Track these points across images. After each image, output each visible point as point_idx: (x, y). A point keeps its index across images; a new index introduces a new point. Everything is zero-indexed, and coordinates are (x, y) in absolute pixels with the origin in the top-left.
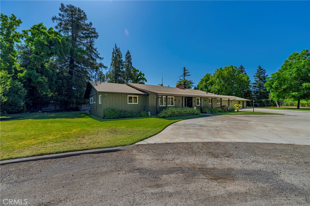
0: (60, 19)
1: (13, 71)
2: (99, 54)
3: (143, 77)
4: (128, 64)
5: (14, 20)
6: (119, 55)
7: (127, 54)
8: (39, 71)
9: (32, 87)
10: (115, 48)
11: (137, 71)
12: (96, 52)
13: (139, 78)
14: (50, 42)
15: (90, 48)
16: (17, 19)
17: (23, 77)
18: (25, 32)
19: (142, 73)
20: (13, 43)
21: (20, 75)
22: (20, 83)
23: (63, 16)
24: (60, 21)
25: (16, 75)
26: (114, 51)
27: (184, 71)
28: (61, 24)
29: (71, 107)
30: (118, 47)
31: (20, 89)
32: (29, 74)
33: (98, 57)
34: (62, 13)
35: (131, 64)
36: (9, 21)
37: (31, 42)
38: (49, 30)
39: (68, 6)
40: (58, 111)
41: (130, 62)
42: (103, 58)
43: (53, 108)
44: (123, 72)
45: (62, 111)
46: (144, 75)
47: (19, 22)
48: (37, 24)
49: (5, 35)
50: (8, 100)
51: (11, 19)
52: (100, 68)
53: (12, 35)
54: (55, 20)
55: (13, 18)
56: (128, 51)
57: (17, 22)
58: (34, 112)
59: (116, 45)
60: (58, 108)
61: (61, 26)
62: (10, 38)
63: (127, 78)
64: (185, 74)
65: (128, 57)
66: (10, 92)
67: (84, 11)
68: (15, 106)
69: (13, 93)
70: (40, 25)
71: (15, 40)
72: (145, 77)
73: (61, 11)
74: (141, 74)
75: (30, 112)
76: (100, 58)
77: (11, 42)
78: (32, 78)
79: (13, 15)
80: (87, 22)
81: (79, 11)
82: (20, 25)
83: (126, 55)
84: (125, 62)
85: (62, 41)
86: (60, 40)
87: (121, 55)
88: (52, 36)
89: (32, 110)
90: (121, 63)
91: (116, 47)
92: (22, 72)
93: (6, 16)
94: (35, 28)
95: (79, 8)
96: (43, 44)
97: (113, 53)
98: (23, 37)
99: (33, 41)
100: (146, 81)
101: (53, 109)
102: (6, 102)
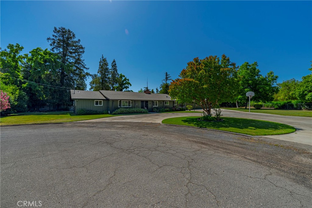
0: (53, 39)
1: (18, 82)
2: (85, 65)
3: (128, 81)
4: (114, 71)
5: (19, 47)
6: (106, 64)
7: (113, 62)
8: (37, 81)
9: (32, 94)
10: (101, 58)
11: (123, 76)
12: (83, 64)
13: (124, 82)
14: (45, 61)
15: (78, 61)
16: (20, 46)
17: (26, 87)
18: (26, 55)
19: (127, 78)
20: (18, 62)
21: (24, 85)
22: (24, 92)
23: (56, 37)
24: (53, 41)
25: (21, 85)
26: (101, 61)
27: (167, 76)
28: (54, 42)
29: (62, 107)
30: (104, 57)
31: (24, 96)
32: (30, 85)
33: (85, 68)
34: (55, 34)
35: (116, 71)
36: (15, 48)
37: (31, 61)
38: (44, 51)
39: (60, 29)
40: (52, 111)
41: (115, 70)
42: (89, 69)
43: (48, 108)
44: (109, 78)
45: (54, 111)
46: (128, 80)
47: (22, 48)
48: (36, 48)
49: (12, 57)
50: (18, 104)
51: (16, 47)
52: (87, 76)
53: (17, 57)
54: (50, 41)
55: (18, 46)
56: (114, 60)
57: (20, 48)
58: (33, 111)
59: (103, 55)
60: (52, 109)
61: (54, 44)
62: (16, 59)
63: (113, 83)
64: (167, 78)
65: (114, 65)
66: (18, 99)
67: (73, 32)
68: (21, 107)
69: (20, 99)
70: (38, 49)
71: (19, 60)
72: (130, 82)
73: (55, 33)
74: (125, 79)
75: (30, 112)
76: (87, 68)
77: (17, 62)
78: (32, 87)
79: (18, 44)
80: (76, 39)
81: (69, 31)
82: (23, 50)
83: (112, 64)
84: (111, 70)
85: (54, 60)
86: (53, 60)
87: (108, 64)
88: (47, 57)
89: (32, 110)
90: (107, 70)
91: (103, 57)
92: (24, 83)
93: (13, 45)
94: (35, 52)
95: (69, 30)
96: (41, 63)
97: (100, 62)
98: (24, 58)
99: (32, 60)
100: (131, 85)
101: (48, 110)
102: (16, 105)
